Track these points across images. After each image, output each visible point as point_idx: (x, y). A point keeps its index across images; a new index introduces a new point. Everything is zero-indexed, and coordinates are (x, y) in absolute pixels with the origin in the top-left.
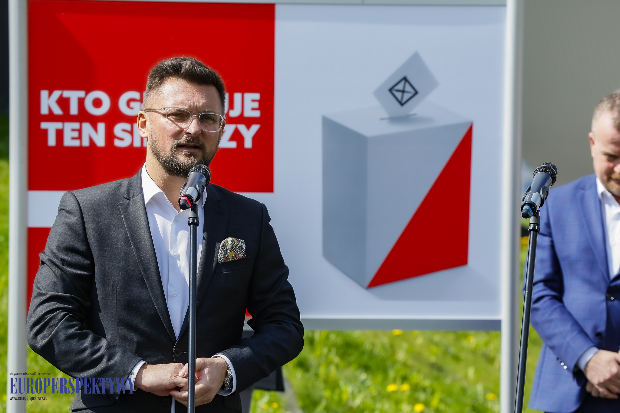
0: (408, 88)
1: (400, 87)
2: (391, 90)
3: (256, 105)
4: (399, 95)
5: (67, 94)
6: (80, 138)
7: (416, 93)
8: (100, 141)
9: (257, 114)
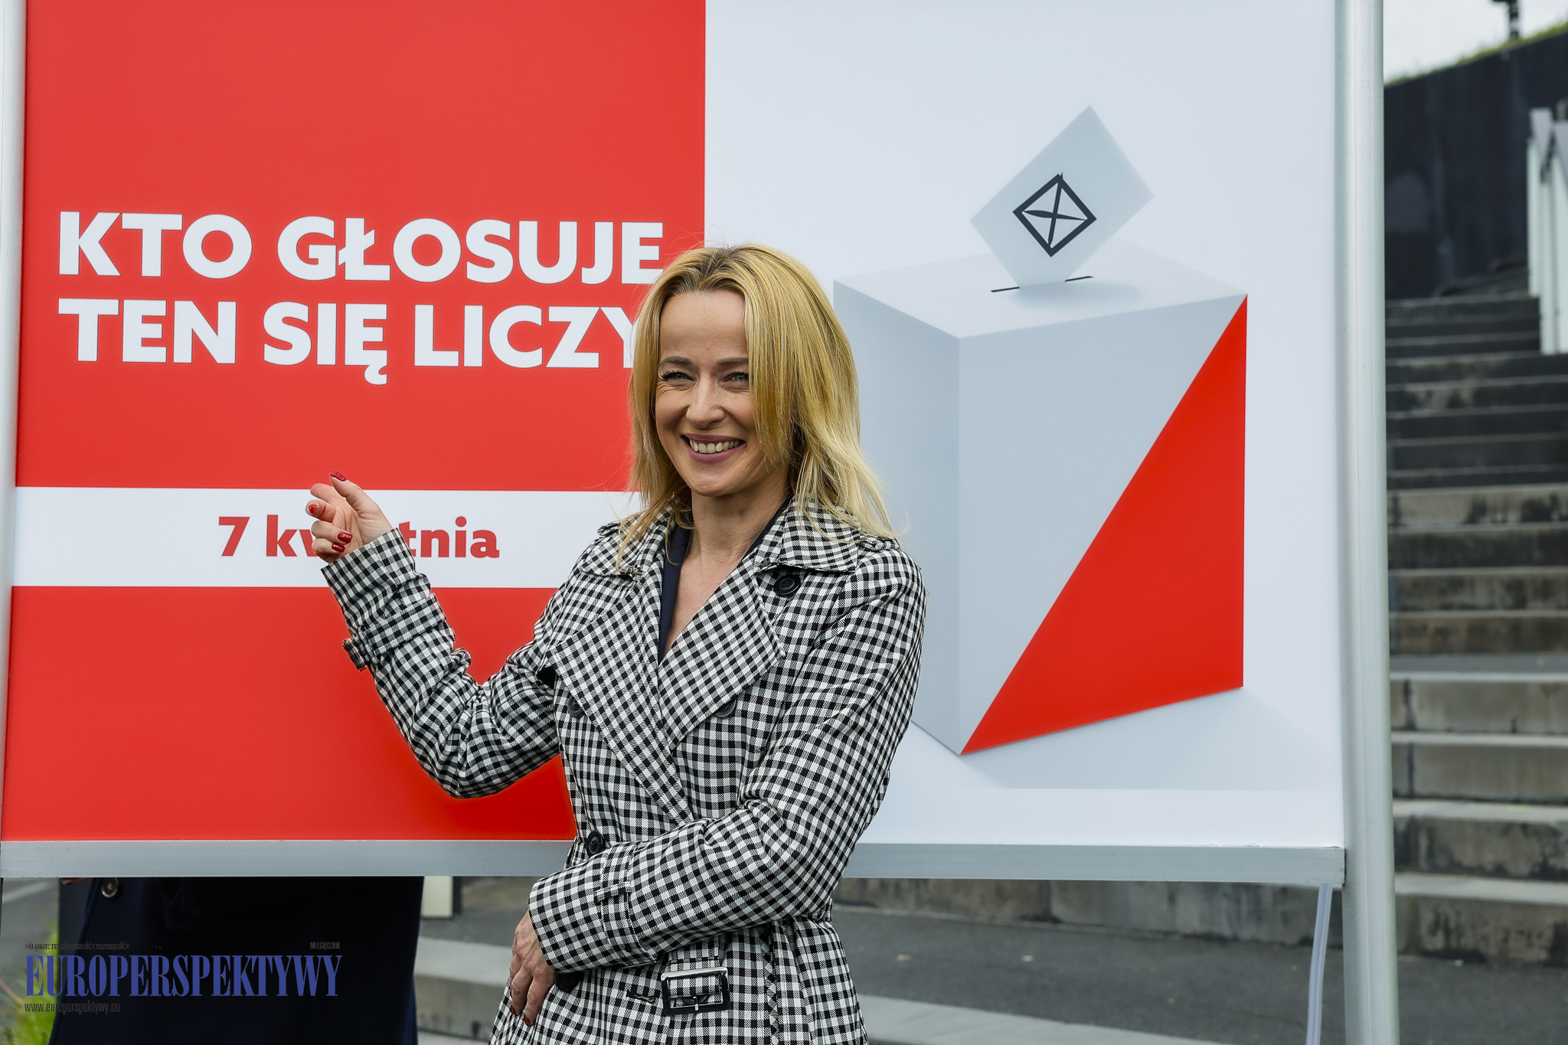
0: (1067, 206)
1: (1046, 203)
2: (1018, 213)
4: (1042, 225)
5: (131, 221)
6: (167, 340)
7: (1091, 218)
8: (223, 348)
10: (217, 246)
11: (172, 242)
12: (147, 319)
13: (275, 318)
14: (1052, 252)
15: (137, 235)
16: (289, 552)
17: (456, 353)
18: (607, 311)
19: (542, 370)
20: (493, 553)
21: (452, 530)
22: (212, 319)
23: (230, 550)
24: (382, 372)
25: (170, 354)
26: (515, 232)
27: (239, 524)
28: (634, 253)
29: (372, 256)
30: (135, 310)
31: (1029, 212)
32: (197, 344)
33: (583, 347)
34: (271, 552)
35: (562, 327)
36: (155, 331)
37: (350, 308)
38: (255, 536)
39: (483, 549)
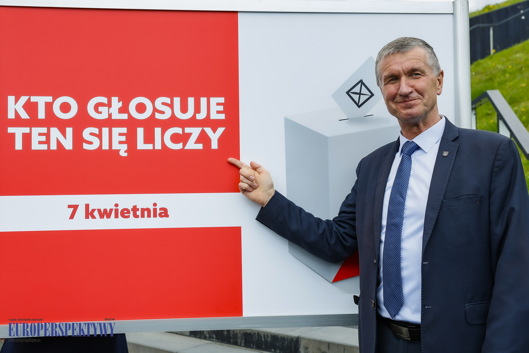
0: (364, 91)
1: (357, 89)
2: (348, 93)
3: (221, 108)
4: (356, 97)
6: (48, 142)
9: (222, 117)
10: (65, 108)
11: (49, 106)
12: (40, 134)
13: (87, 133)
14: (359, 106)
15: (36, 104)
16: (94, 217)
17: (152, 145)
18: (205, 129)
19: (183, 150)
20: (167, 216)
21: (152, 208)
22: (64, 134)
23: (72, 217)
24: (125, 152)
25: (49, 146)
26: (172, 101)
27: (75, 207)
28: (214, 108)
29: (121, 111)
30: (36, 131)
31: (351, 93)
32: (59, 143)
33: (197, 142)
34: (87, 217)
35: (190, 135)
36: (43, 138)
37: (114, 129)
38: (81, 211)
39: (163, 214)
